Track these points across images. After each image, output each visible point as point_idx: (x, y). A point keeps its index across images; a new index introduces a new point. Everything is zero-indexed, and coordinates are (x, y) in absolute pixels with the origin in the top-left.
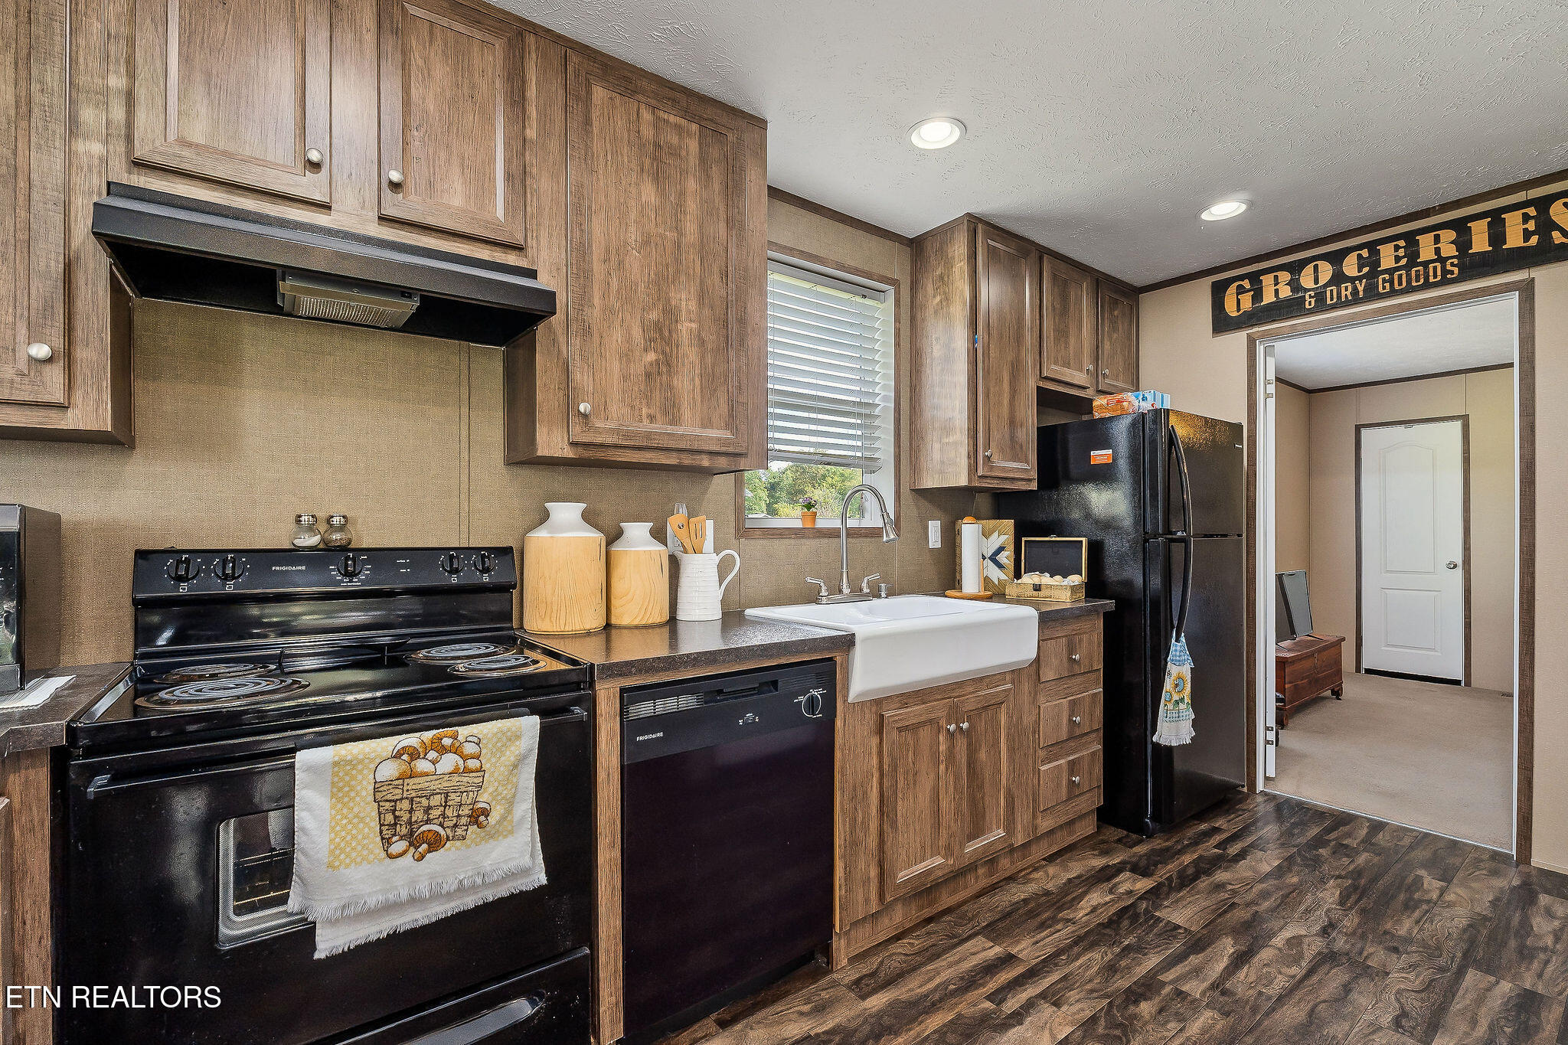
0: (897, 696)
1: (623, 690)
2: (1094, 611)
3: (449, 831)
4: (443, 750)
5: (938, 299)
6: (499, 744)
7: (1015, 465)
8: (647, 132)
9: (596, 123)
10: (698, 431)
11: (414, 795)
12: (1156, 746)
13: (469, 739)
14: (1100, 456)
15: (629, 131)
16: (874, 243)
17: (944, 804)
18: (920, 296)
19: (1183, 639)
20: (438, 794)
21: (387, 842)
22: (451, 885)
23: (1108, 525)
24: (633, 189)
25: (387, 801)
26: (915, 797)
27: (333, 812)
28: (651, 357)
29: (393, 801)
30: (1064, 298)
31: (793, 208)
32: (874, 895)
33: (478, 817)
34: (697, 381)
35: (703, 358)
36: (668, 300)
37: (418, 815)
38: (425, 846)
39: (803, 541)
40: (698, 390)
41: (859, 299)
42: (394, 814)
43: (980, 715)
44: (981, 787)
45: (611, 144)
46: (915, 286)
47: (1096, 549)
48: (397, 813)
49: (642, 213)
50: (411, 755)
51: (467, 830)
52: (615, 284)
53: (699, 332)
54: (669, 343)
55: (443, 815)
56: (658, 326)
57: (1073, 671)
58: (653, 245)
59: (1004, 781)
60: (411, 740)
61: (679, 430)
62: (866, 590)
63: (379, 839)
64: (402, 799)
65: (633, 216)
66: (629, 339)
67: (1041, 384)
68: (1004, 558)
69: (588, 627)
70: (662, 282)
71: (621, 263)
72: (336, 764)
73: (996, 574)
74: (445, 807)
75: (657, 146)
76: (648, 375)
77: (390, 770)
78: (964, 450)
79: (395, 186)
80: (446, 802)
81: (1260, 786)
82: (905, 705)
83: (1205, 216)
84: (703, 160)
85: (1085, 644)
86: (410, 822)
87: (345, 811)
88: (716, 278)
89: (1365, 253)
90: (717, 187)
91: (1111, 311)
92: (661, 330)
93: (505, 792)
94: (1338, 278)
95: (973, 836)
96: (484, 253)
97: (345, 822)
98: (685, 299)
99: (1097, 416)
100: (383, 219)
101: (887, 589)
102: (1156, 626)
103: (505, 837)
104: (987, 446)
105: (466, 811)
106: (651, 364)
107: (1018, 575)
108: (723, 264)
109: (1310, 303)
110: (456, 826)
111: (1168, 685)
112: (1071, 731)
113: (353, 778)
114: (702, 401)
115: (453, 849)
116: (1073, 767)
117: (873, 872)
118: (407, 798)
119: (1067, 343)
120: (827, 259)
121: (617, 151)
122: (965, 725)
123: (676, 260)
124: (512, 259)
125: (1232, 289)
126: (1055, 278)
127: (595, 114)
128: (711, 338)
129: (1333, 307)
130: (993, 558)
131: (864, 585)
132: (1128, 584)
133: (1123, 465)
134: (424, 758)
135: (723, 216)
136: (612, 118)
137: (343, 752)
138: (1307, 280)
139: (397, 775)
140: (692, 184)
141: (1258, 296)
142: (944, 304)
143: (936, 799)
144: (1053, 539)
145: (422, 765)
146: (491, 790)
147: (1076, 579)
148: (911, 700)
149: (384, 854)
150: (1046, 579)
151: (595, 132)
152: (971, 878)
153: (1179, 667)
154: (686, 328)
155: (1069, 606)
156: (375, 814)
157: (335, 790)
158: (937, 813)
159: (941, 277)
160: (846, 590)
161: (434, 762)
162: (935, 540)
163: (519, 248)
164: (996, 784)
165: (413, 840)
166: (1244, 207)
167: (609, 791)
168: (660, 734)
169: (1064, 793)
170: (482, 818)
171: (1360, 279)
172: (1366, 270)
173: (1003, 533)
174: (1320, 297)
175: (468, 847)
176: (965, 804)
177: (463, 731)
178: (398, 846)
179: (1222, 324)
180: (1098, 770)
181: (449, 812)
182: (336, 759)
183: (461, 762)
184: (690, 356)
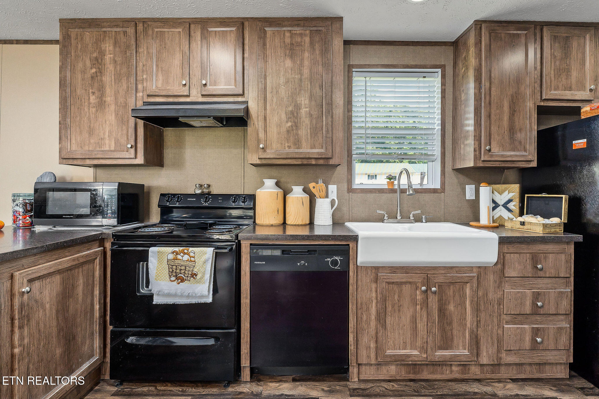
0: (389, 267)
1: (251, 244)
3: (186, 277)
4: (185, 254)
5: (464, 70)
6: (200, 255)
7: (516, 153)
8: (288, 41)
9: (268, 44)
10: (309, 150)
11: (177, 265)
13: (192, 251)
14: (579, 144)
15: (280, 43)
16: (428, 50)
17: (420, 326)
18: (457, 70)
20: (183, 266)
21: (170, 276)
22: (186, 294)
24: (282, 64)
25: (171, 265)
27: (158, 265)
28: (289, 124)
29: (172, 265)
31: (378, 47)
32: (372, 356)
33: (194, 275)
34: (309, 131)
35: (311, 121)
36: (296, 101)
37: (178, 271)
38: (180, 280)
39: (383, 194)
40: (309, 135)
41: (421, 79)
42: (172, 269)
43: (449, 286)
44: (450, 324)
45: (274, 50)
48: (173, 269)
49: (286, 71)
50: (176, 253)
51: (190, 278)
52: (275, 100)
53: (310, 111)
54: (296, 118)
55: (185, 272)
57: (537, 274)
58: (290, 82)
59: (468, 325)
60: (177, 249)
61: (301, 150)
62: (412, 218)
63: (168, 275)
64: (174, 265)
65: (282, 74)
66: (280, 119)
67: (542, 104)
68: (511, 206)
69: (271, 223)
70: (293, 96)
71: (277, 92)
72: (158, 252)
74: (185, 270)
75: (292, 44)
76: (288, 131)
77: (171, 257)
78: (472, 148)
79: (205, 85)
80: (186, 269)
82: (394, 272)
84: (312, 43)
86: (176, 272)
87: (161, 265)
90: (317, 52)
92: (293, 113)
93: (202, 270)
95: (441, 348)
96: (231, 99)
97: (161, 268)
98: (303, 100)
99: (583, 118)
100: (203, 96)
101: (426, 218)
103: (202, 284)
105: (190, 273)
106: (289, 127)
108: (321, 82)
110: (188, 276)
112: (535, 310)
113: (163, 257)
114: (311, 139)
115: (187, 283)
116: (537, 332)
117: (373, 345)
118: (175, 265)
120: (398, 65)
121: (276, 52)
123: (300, 86)
124: (239, 99)
126: (554, 37)
127: (268, 41)
128: (315, 113)
130: (505, 206)
131: (411, 216)
134: (179, 255)
135: (320, 63)
136: (274, 40)
137: (160, 249)
139: (173, 258)
140: (306, 54)
142: (466, 71)
143: (414, 322)
144: (543, 196)
145: (179, 257)
146: (198, 268)
147: (555, 220)
148: (398, 271)
149: (169, 280)
151: (267, 47)
154: (304, 111)
155: (541, 235)
156: (168, 268)
157: (159, 259)
158: (415, 329)
159: (465, 58)
160: (399, 217)
161: (182, 257)
162: (470, 195)
163: (242, 95)
164: (462, 325)
165: (177, 278)
167: (245, 278)
168: (264, 263)
169: (527, 345)
170: (194, 276)
173: (512, 192)
175: (191, 283)
176: (437, 330)
177: (191, 249)
178: (173, 278)
181: (186, 272)
182: (158, 251)
183: (189, 258)
184: (306, 121)
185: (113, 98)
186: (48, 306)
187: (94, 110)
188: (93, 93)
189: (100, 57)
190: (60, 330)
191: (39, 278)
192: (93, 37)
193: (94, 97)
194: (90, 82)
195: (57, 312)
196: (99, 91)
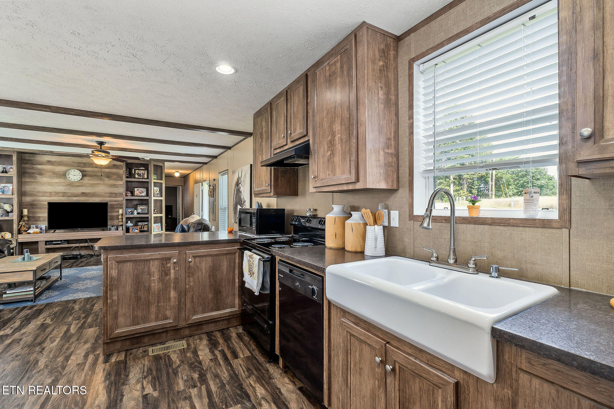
168: (283, 276)
186: (204, 271)
189: (262, 131)
190: (211, 285)
191: (199, 256)
195: (210, 275)
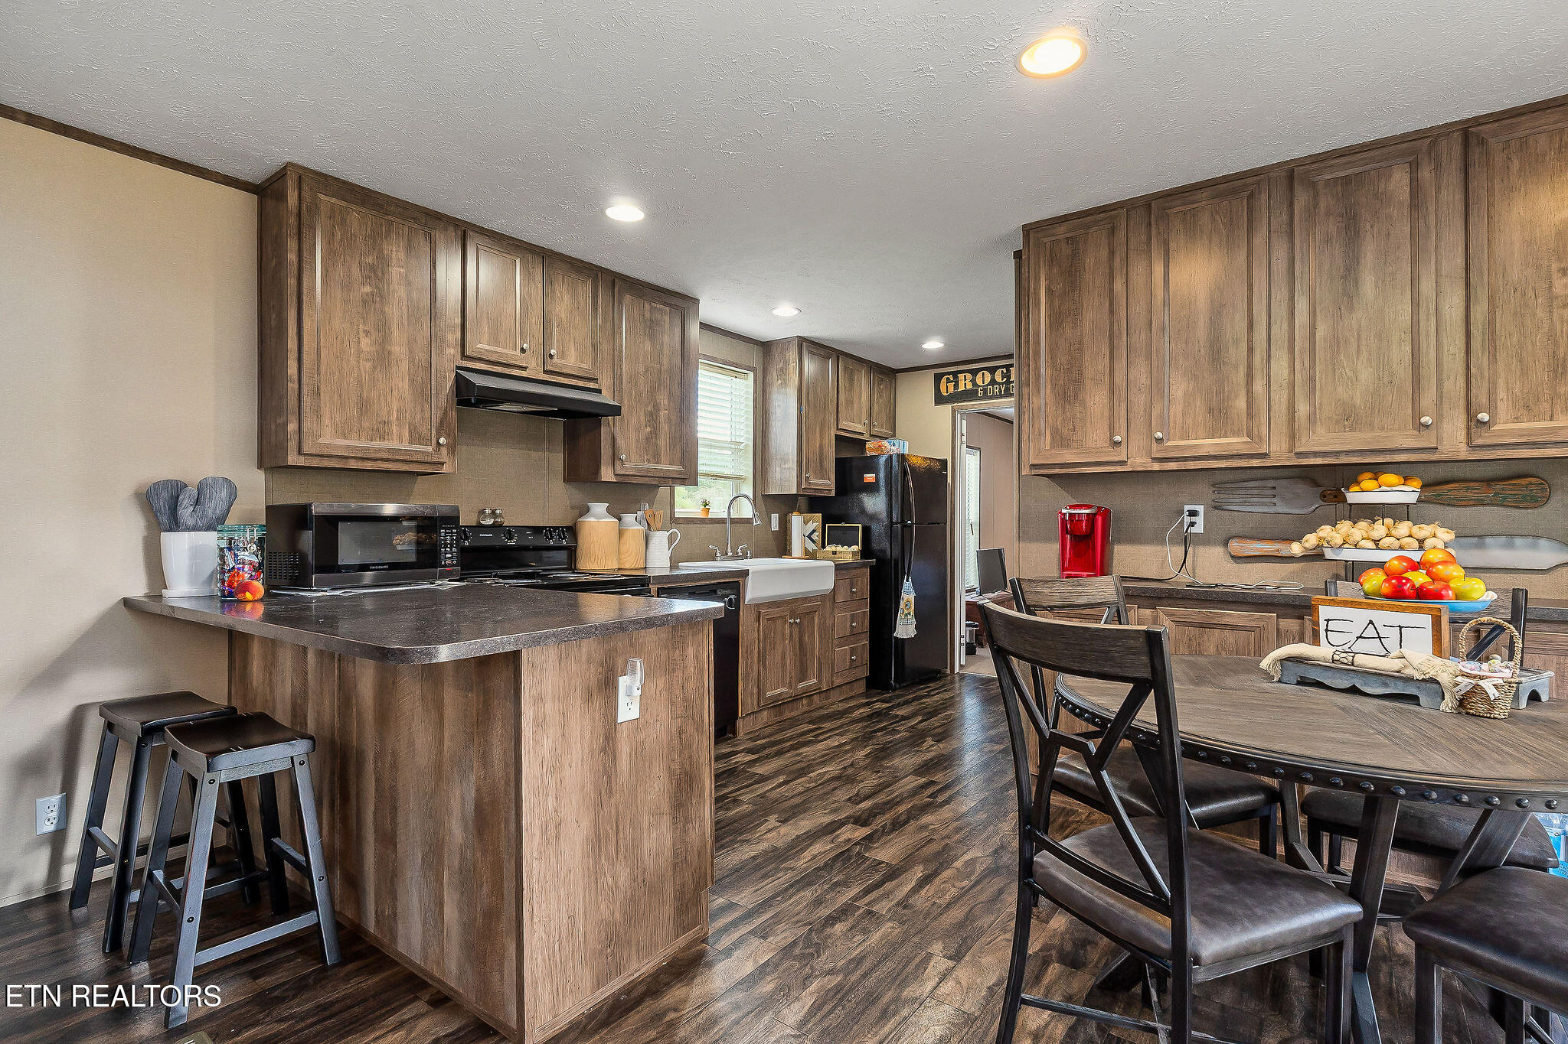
0: (766, 603)
2: (863, 565)
5: (780, 382)
7: (821, 481)
8: (648, 315)
10: (667, 468)
12: (895, 638)
14: (869, 477)
15: (639, 314)
16: (743, 346)
17: (788, 661)
18: (769, 378)
19: (910, 580)
23: (873, 517)
24: (641, 345)
26: (775, 655)
28: (648, 429)
30: (851, 380)
32: (755, 703)
34: (668, 441)
35: (670, 428)
36: (656, 400)
41: (734, 379)
43: (805, 616)
44: (805, 655)
46: (765, 371)
47: (867, 530)
49: (644, 357)
52: (633, 393)
53: (669, 415)
54: (656, 422)
56: (651, 414)
57: (853, 599)
58: (649, 372)
61: (659, 467)
62: (741, 554)
65: (641, 358)
66: (639, 421)
67: (838, 433)
68: (815, 537)
70: (653, 391)
71: (636, 383)
73: (811, 547)
75: (651, 320)
76: (647, 439)
78: (794, 474)
79: (551, 356)
81: (957, 670)
82: (770, 608)
83: (924, 346)
84: (672, 326)
85: (859, 583)
88: (676, 386)
89: (1005, 370)
90: (677, 339)
91: (879, 385)
92: (652, 416)
94: (993, 382)
95: (801, 679)
98: (663, 399)
99: (868, 454)
100: (546, 372)
101: (751, 554)
102: (896, 574)
104: (807, 471)
107: (823, 546)
108: (679, 379)
109: (980, 393)
111: (902, 605)
112: (852, 631)
114: (670, 451)
116: (853, 651)
117: (755, 691)
119: (852, 408)
121: (635, 326)
122: (798, 621)
123: (659, 379)
124: (592, 385)
125: (944, 380)
126: (846, 368)
128: (674, 418)
129: (991, 398)
130: (809, 537)
131: (739, 551)
132: (884, 551)
133: (882, 482)
136: (632, 309)
138: (979, 381)
140: (667, 339)
141: (956, 386)
142: (783, 386)
143: (783, 657)
144: (843, 525)
147: (855, 548)
148: (773, 606)
150: (839, 548)
152: (799, 704)
153: (908, 594)
154: (663, 413)
155: (851, 562)
158: (784, 665)
159: (781, 369)
160: (730, 554)
162: (775, 526)
163: (595, 380)
164: (813, 654)
166: (942, 345)
169: (848, 664)
171: (1002, 383)
172: (1005, 379)
173: (815, 521)
174: (985, 390)
176: (797, 662)
179: (940, 399)
180: (867, 656)
184: (665, 428)
185: (404, 349)
187: (368, 365)
188: (367, 333)
189: (380, 266)
192: (367, 224)
193: (368, 340)
194: (360, 310)
196: (380, 331)
